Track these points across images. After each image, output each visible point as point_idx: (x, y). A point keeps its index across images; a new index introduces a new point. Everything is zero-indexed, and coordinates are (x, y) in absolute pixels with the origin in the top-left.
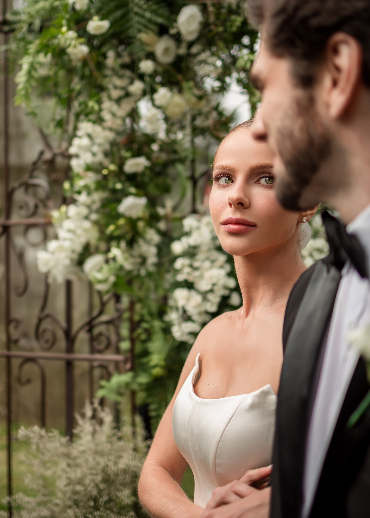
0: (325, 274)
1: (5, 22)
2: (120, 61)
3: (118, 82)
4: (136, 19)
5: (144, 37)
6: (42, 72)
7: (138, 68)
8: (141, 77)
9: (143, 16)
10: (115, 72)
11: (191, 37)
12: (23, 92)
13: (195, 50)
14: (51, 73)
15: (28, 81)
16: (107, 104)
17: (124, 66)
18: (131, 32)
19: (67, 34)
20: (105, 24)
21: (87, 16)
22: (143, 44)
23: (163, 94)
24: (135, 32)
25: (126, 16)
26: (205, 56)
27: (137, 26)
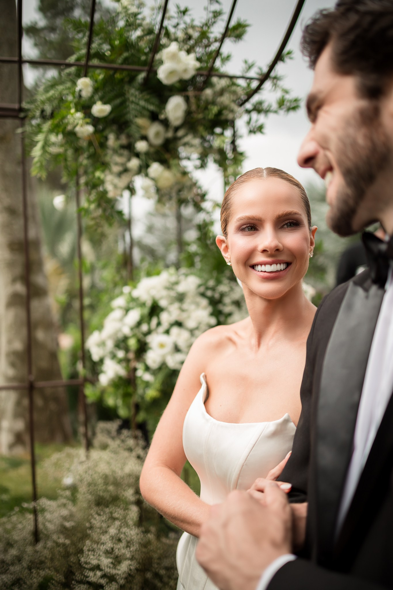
1: (21, 110)
2: (119, 143)
3: (118, 159)
4: (132, 106)
5: (140, 121)
6: (54, 150)
7: (134, 148)
8: (137, 155)
9: (138, 104)
10: (115, 151)
11: (177, 123)
12: (38, 165)
13: (180, 133)
14: (62, 151)
15: (42, 155)
16: (109, 178)
17: (123, 147)
18: (130, 116)
19: (75, 115)
20: (107, 108)
21: (91, 102)
22: (139, 127)
23: (155, 168)
24: (131, 117)
25: (123, 104)
26: (189, 138)
27: (133, 112)
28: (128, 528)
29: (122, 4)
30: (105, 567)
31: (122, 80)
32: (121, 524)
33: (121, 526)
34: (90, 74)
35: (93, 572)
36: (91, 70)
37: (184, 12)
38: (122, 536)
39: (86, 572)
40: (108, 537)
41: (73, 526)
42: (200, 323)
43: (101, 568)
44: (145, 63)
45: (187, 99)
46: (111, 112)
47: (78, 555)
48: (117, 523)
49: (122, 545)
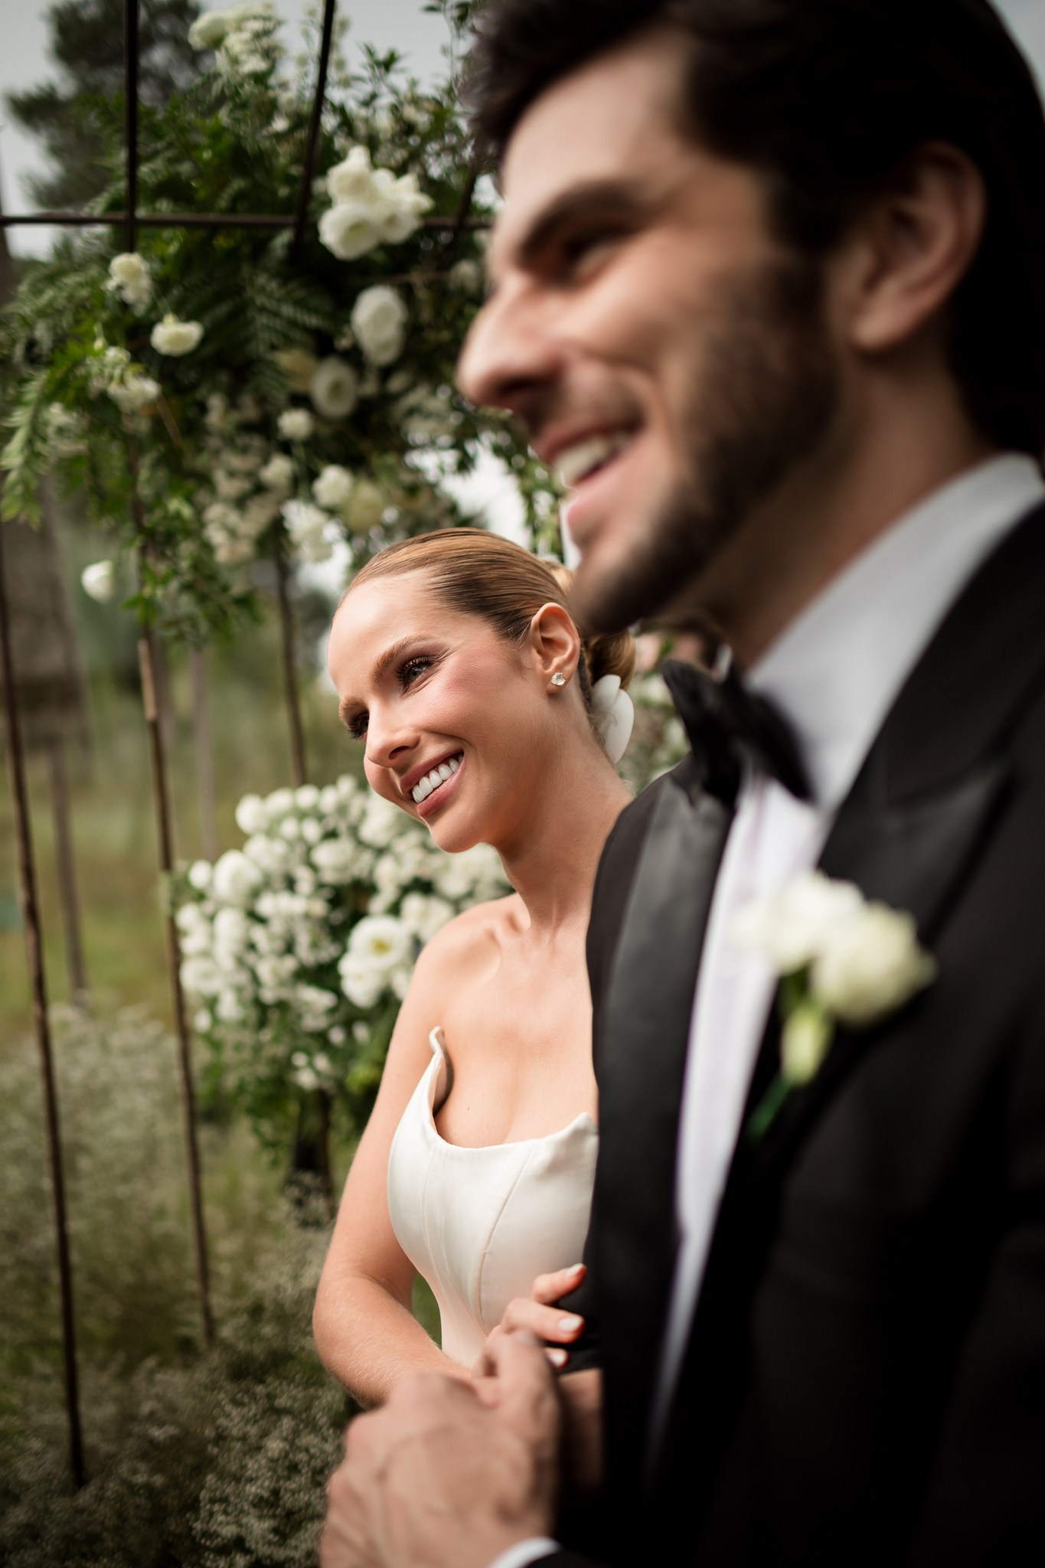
0: (683, 808)
2: (235, 417)
3: (236, 461)
4: (263, 320)
5: (287, 359)
6: (65, 446)
7: (276, 429)
8: (286, 447)
9: (276, 314)
10: (229, 442)
11: (386, 357)
12: (19, 490)
13: (396, 383)
14: (81, 447)
15: (27, 463)
16: (215, 512)
17: (247, 428)
18: (259, 347)
19: (105, 353)
20: (192, 331)
21: (153, 316)
22: (283, 374)
23: (333, 481)
24: (262, 349)
25: (239, 314)
26: (419, 396)
27: (265, 336)
28: (316, 1436)
29: (227, 50)
30: (257, 1543)
31: (232, 255)
32: (297, 1425)
33: (296, 1433)
34: (142, 243)
35: (226, 1557)
36: (143, 232)
37: (388, 64)
38: (302, 1457)
39: (208, 1559)
40: (263, 1462)
41: (172, 1437)
42: (475, 882)
43: (247, 1545)
44: (286, 206)
45: (407, 295)
46: (204, 341)
47: (185, 1514)
48: (287, 1423)
49: (302, 1480)
